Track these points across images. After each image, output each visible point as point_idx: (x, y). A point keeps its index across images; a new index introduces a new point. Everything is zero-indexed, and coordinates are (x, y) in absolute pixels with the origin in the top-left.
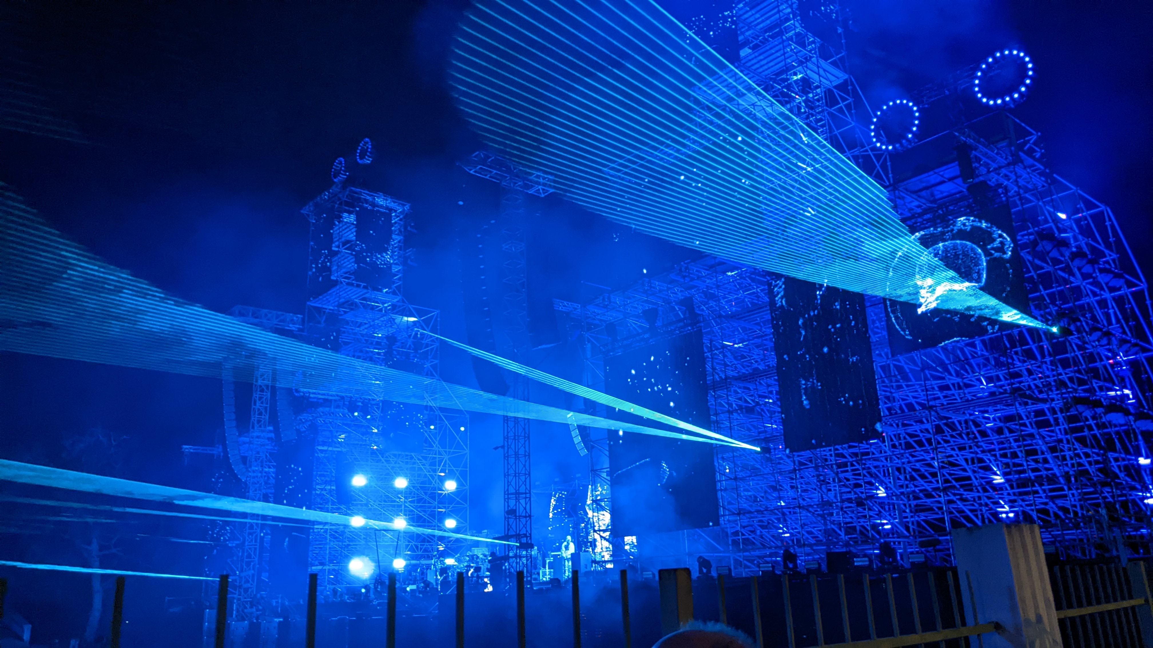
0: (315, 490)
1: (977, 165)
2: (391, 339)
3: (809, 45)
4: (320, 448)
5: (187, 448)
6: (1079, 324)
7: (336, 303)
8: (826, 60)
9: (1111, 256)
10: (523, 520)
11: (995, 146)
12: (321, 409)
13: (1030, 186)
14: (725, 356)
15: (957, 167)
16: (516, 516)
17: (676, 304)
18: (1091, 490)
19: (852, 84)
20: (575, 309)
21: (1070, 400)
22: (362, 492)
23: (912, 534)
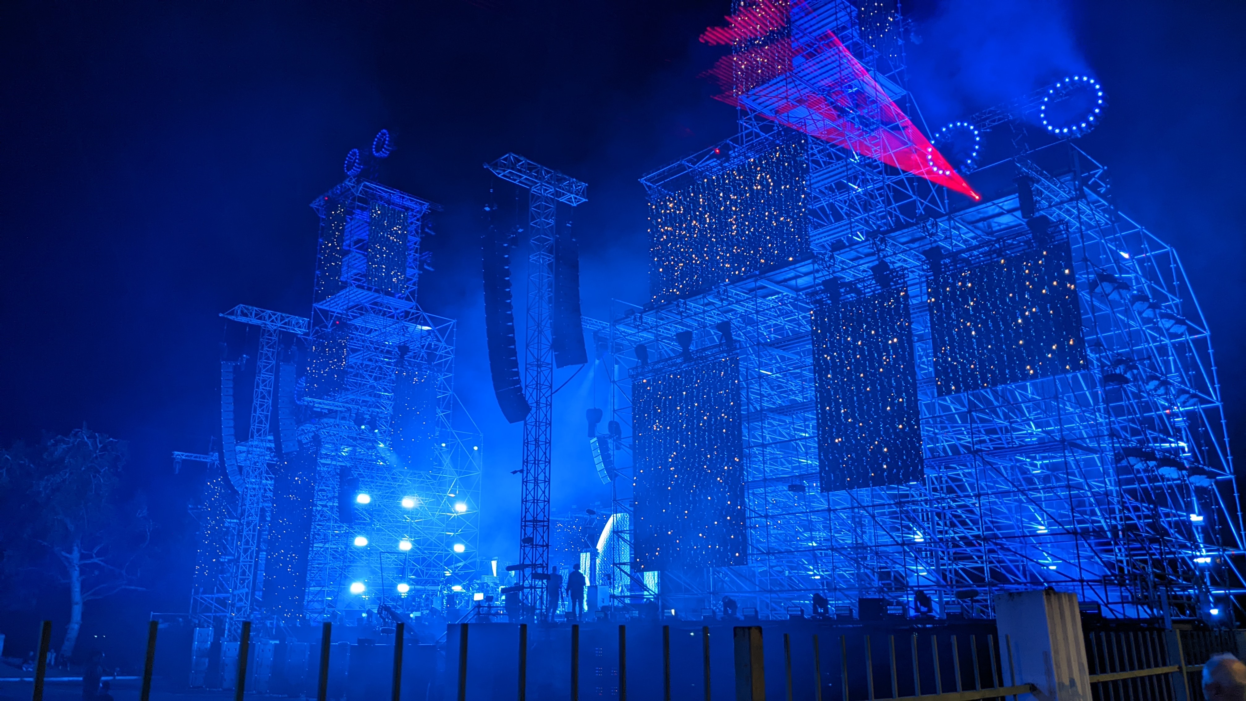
0: (316, 506)
1: (1039, 199)
2: (404, 349)
3: (866, 57)
4: (323, 461)
5: (179, 455)
6: (1135, 371)
7: (345, 307)
8: (884, 74)
9: (1175, 300)
10: (540, 549)
11: (1058, 180)
12: (325, 420)
13: (1093, 223)
14: (760, 385)
15: (1018, 199)
16: (532, 545)
17: (712, 328)
18: (1138, 545)
19: (911, 101)
20: (604, 328)
21: (1122, 451)
22: (366, 510)
23: (949, 583)
